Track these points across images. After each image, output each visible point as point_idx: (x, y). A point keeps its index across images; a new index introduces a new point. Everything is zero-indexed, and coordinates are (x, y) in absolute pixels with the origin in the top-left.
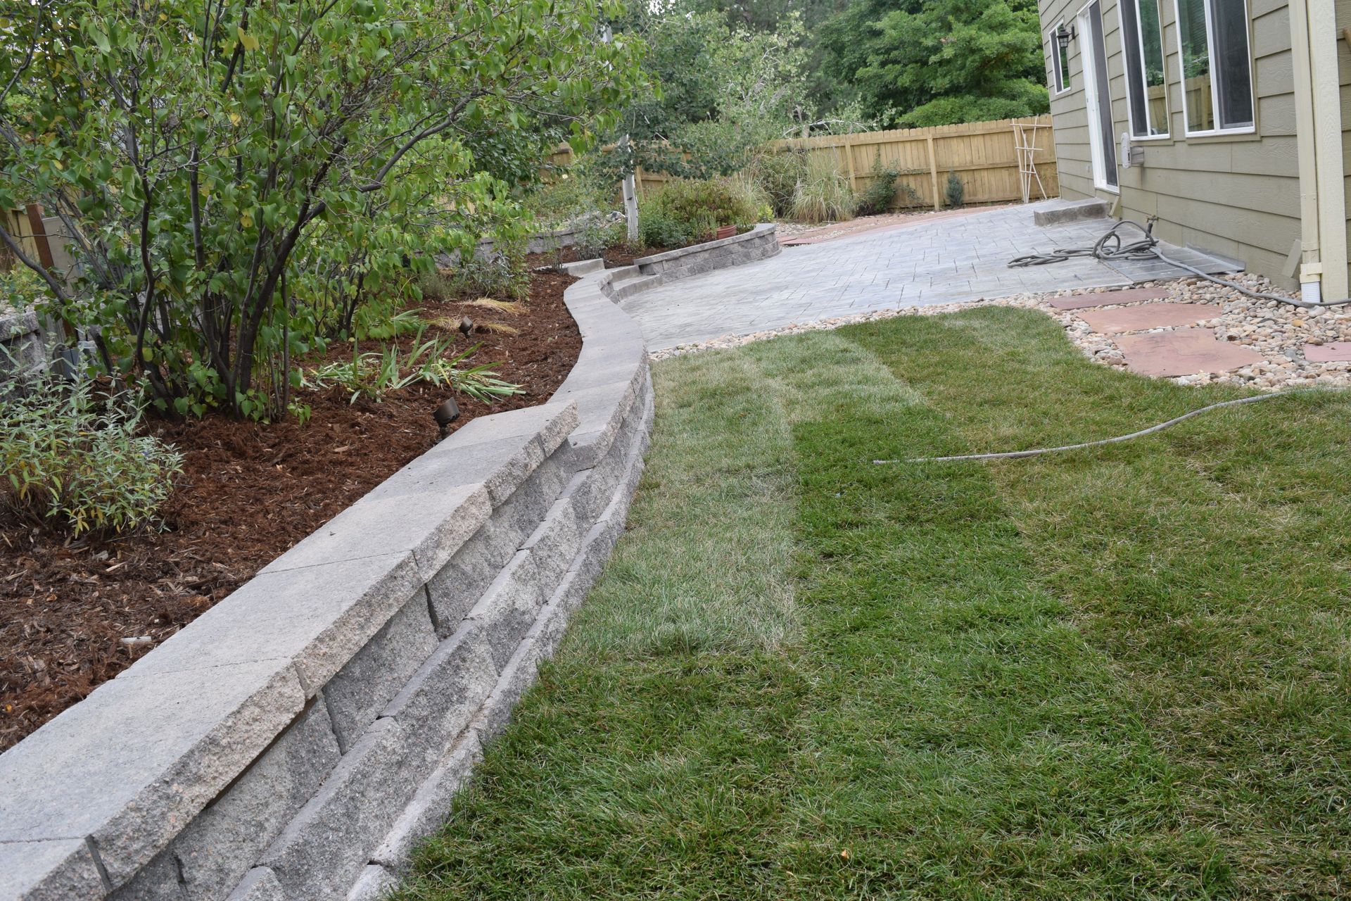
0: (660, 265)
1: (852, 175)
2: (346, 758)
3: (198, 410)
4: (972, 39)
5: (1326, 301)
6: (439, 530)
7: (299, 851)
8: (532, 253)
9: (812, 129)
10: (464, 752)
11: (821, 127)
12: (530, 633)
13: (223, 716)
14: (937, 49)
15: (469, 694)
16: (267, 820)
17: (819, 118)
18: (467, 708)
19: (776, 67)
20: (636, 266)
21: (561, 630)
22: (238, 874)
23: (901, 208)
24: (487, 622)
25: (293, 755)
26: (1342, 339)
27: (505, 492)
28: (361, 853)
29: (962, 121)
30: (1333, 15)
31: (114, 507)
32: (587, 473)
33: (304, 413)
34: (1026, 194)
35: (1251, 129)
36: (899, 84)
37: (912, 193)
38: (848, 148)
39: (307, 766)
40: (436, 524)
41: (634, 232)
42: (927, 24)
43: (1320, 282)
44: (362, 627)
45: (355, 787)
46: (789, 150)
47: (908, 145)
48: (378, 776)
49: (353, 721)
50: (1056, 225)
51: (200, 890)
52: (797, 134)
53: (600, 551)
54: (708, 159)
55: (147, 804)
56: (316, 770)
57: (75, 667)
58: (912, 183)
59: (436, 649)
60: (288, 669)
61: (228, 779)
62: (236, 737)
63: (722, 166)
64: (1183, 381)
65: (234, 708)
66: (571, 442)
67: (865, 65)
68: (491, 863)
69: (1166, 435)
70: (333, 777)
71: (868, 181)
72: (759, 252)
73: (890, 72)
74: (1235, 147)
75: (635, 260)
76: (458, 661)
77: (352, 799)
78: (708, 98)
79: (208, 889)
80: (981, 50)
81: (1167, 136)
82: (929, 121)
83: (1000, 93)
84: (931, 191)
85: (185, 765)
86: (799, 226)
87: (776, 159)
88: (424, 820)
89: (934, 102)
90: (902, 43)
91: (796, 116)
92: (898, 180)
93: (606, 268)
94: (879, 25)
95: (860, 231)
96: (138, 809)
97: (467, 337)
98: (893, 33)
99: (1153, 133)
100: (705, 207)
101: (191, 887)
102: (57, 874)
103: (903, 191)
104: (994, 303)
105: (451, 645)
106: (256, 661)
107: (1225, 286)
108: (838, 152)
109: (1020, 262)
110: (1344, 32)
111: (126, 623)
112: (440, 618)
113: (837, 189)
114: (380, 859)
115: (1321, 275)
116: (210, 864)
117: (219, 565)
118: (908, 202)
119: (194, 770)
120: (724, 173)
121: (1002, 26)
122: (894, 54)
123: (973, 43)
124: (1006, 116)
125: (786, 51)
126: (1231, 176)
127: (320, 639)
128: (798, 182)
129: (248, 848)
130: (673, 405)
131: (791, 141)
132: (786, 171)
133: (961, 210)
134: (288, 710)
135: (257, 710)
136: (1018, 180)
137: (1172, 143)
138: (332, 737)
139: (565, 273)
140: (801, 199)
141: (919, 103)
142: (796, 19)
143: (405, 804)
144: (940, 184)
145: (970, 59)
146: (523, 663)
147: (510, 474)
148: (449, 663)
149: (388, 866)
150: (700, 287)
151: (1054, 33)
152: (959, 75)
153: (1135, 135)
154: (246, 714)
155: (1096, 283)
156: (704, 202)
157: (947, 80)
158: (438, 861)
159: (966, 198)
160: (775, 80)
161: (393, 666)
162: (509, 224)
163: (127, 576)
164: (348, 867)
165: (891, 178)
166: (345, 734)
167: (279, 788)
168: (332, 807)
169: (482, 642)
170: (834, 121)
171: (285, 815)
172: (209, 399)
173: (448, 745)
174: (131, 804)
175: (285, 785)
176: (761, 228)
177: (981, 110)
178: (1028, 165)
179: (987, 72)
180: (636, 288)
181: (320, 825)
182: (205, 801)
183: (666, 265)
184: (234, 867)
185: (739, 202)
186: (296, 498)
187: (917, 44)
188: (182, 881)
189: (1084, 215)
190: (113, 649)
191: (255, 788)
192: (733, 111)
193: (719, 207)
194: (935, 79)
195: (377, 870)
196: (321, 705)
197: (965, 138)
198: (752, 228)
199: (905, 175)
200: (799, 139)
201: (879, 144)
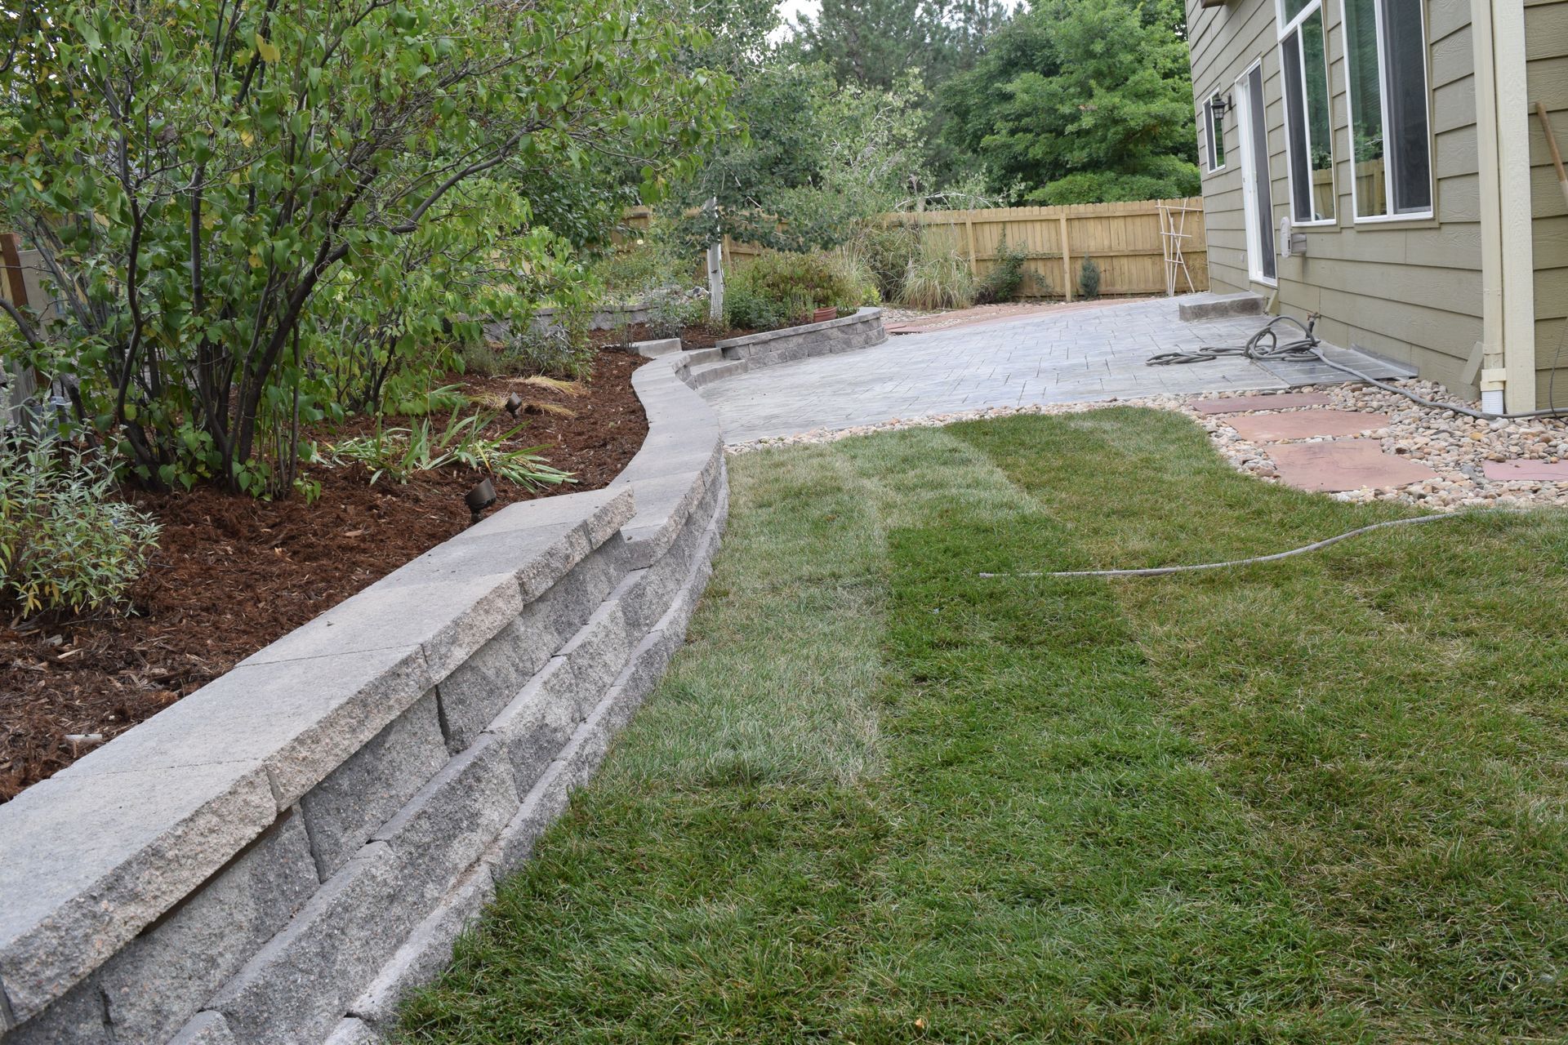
0: (746, 349)
1: (972, 257)
2: (325, 887)
3: (186, 480)
4: (1115, 107)
5: (1510, 413)
6: (456, 623)
7: (258, 995)
8: (599, 329)
9: (928, 202)
10: (471, 889)
11: (939, 201)
12: (563, 754)
13: (172, 823)
14: (1075, 117)
15: (483, 821)
16: (221, 955)
17: (936, 191)
18: (479, 837)
19: (890, 129)
20: (718, 349)
21: (600, 753)
22: (180, 1018)
23: (1028, 297)
24: (509, 737)
25: (259, 879)
26: (1527, 456)
27: (540, 586)
28: (336, 1002)
29: (1100, 201)
30: (1525, 86)
31: (72, 583)
32: (642, 572)
33: (313, 491)
34: (1171, 285)
35: (1429, 214)
36: (1030, 155)
37: (1040, 280)
38: (969, 225)
39: (276, 894)
40: (453, 616)
41: (717, 310)
42: (1065, 89)
43: (1504, 391)
44: (353, 731)
45: (334, 922)
46: (901, 225)
47: (1038, 225)
48: (363, 911)
49: (337, 843)
50: (1204, 320)
51: (131, 1034)
52: (911, 208)
53: (652, 664)
54: (805, 229)
55: (67, 922)
56: (287, 899)
57: (6, 765)
58: (1041, 269)
59: (445, 765)
60: (257, 773)
61: (172, 900)
62: (186, 850)
63: (822, 238)
64: (1343, 497)
65: (187, 815)
66: (625, 536)
67: (993, 133)
68: (494, 1021)
69: (1320, 556)
70: (307, 909)
71: (990, 265)
72: (861, 339)
73: (1021, 141)
74: (1411, 235)
75: (717, 342)
76: (471, 781)
77: (330, 936)
78: (810, 160)
79: (140, 1034)
80: (1125, 120)
81: (1333, 221)
82: (1063, 198)
83: (1145, 171)
84: (1063, 279)
85: (119, 878)
86: (909, 312)
87: (885, 234)
88: (417, 967)
89: (1069, 177)
90: (1035, 109)
91: (910, 187)
92: (1025, 265)
93: (684, 349)
94: (1009, 88)
95: (978, 321)
96: (55, 928)
97: (515, 417)
98: (1026, 97)
99: (1317, 218)
100: (801, 285)
101: (118, 1030)
103: (1030, 277)
104: (1128, 404)
105: (464, 761)
106: (220, 763)
107: (1395, 393)
108: (957, 230)
109: (1161, 360)
110: (1537, 106)
111: (75, 718)
112: (452, 728)
113: (954, 272)
114: (360, 1011)
115: (1504, 382)
116: (145, 1003)
117: (194, 657)
118: (1035, 290)
119: (130, 886)
120: (825, 247)
121: (1150, 95)
122: (1025, 121)
123: (1116, 112)
124: (1152, 197)
125: (903, 111)
126: (1404, 268)
127: (299, 741)
128: (910, 262)
129: (194, 987)
130: (751, 505)
131: (903, 214)
132: (899, 248)
133: (1097, 302)
134: (254, 823)
135: (215, 820)
136: (1163, 270)
137: (1339, 229)
138: (309, 860)
139: (635, 353)
140: (913, 281)
141: (1052, 178)
142: (915, 77)
143: (396, 947)
144: (1073, 271)
145: (1112, 130)
146: (551, 789)
147: (548, 565)
148: (460, 781)
149: (369, 1021)
150: (793, 375)
151: (1209, 103)
152: (1099, 148)
153: (1297, 220)
154: (201, 822)
155: (1247, 385)
156: (801, 279)
157: (1085, 153)
158: (429, 1016)
159: (1103, 289)
160: (888, 144)
161: (391, 781)
162: (570, 289)
163: (82, 664)
164: (319, 1018)
165: (1017, 262)
166: (326, 858)
167: (238, 917)
168: (303, 944)
169: (501, 760)
170: (954, 194)
171: (244, 951)
172: (201, 469)
173: (453, 880)
174: (46, 921)
175: (247, 914)
176: (865, 312)
177: (1123, 189)
178: (1175, 254)
179: (1131, 146)
180: (717, 374)
181: (287, 965)
182: (141, 924)
183: (753, 349)
184: (175, 1008)
185: (840, 281)
186: (294, 586)
187: (1052, 111)
188: (108, 1022)
189: (1236, 311)
190: (54, 745)
191: (208, 915)
192: (839, 178)
193: (818, 286)
194: (1071, 152)
195: (355, 1023)
196: (297, 821)
197: (1103, 221)
198: (855, 312)
199: (1034, 259)
200: (913, 213)
201: (1004, 222)
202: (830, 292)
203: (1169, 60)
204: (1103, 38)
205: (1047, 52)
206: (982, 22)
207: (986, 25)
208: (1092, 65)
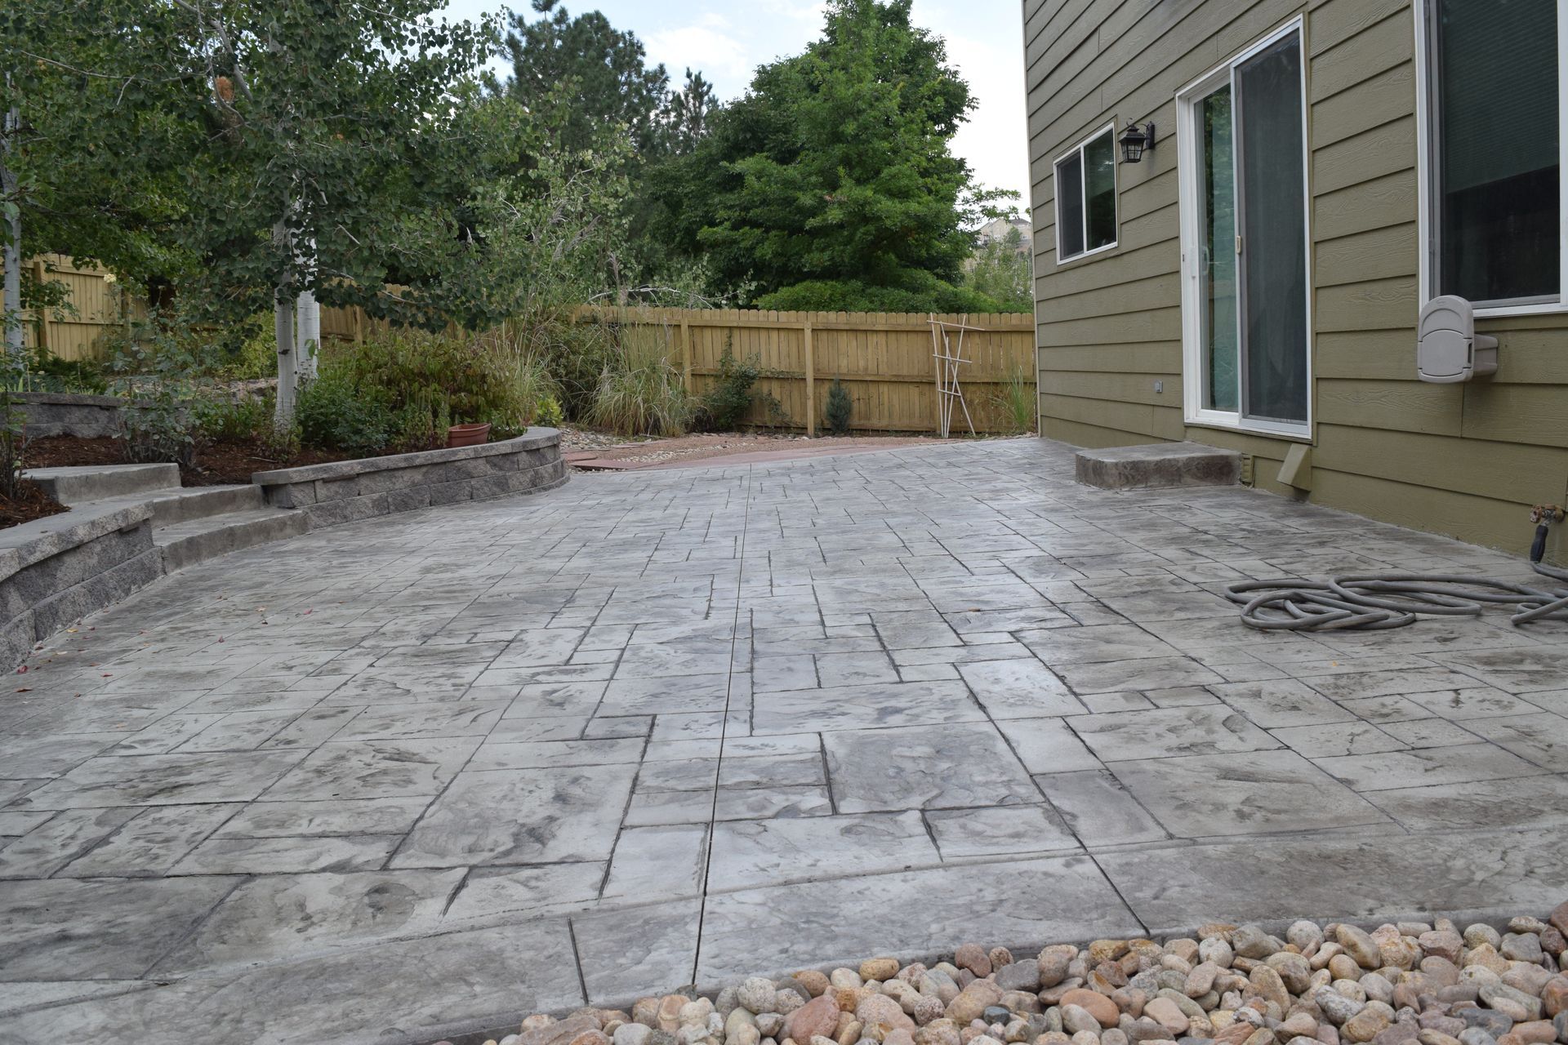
0: (308, 490)
1: (688, 370)
4: (866, 203)
8: (67, 436)
9: (631, 295)
11: (646, 297)
14: (817, 210)
19: (586, 200)
20: (255, 486)
23: (757, 426)
34: (945, 424)
36: (758, 253)
37: (775, 406)
38: (685, 328)
41: (284, 415)
42: (804, 177)
46: (595, 321)
47: (774, 335)
52: (610, 301)
58: (776, 391)
67: (712, 224)
71: (710, 381)
72: (526, 478)
75: (259, 474)
80: (879, 218)
82: (804, 304)
83: (897, 283)
84: (804, 406)
86: (601, 438)
87: (573, 332)
89: (806, 283)
90: (768, 198)
91: (610, 273)
92: (756, 385)
94: (738, 169)
95: (703, 456)
98: (756, 183)
100: (434, 385)
103: (761, 400)
108: (670, 333)
113: (665, 387)
118: (767, 418)
120: (471, 325)
121: (903, 195)
122: (753, 214)
123: (867, 208)
125: (604, 177)
128: (605, 370)
131: (599, 309)
132: (588, 352)
133: (846, 439)
136: (933, 403)
140: (607, 396)
141: (786, 283)
142: (623, 133)
144: (817, 397)
145: (862, 230)
152: (843, 251)
156: (436, 377)
157: (826, 255)
159: (855, 422)
160: (582, 215)
165: (746, 380)
170: (665, 289)
176: (536, 434)
177: (872, 302)
178: (951, 383)
179: (880, 252)
183: (322, 491)
185: (500, 384)
187: (789, 202)
189: (1194, 476)
193: (460, 390)
194: (809, 251)
197: (859, 334)
198: (520, 433)
199: (768, 378)
200: (615, 308)
201: (730, 328)
202: (481, 400)
203: (923, 158)
204: (856, 119)
205: (782, 137)
206: (695, 120)
207: (699, 124)
208: (839, 150)
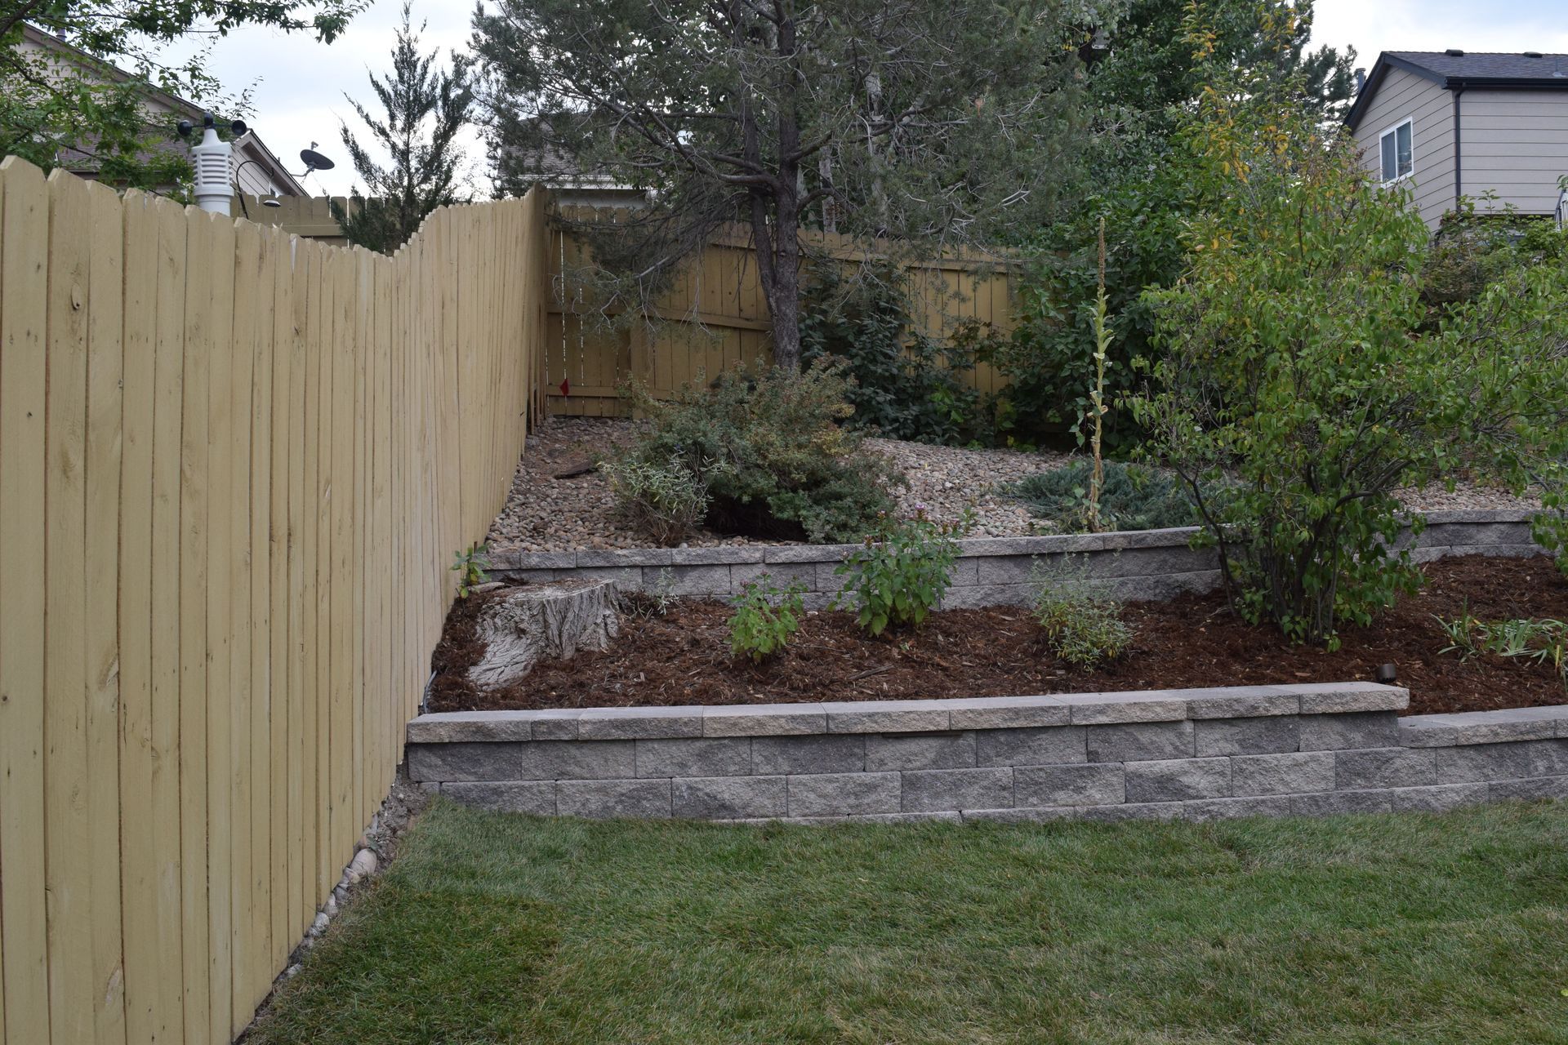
2: (976, 768)
6: (1108, 706)
7: (918, 778)
12: (1188, 801)
15: (1086, 793)
16: (914, 760)
18: (1079, 798)
21: (1226, 815)
22: (890, 768)
24: (1128, 770)
25: (942, 748)
27: (1205, 714)
28: (954, 803)
33: (1332, 645)
39: (949, 757)
44: (1006, 721)
45: (965, 777)
48: (985, 783)
49: (989, 758)
51: (871, 761)
55: (851, 717)
56: (955, 762)
59: (1083, 763)
60: (943, 712)
62: (901, 720)
65: (906, 711)
76: (1086, 773)
77: (961, 781)
79: (874, 763)
85: (873, 715)
88: (997, 815)
96: (847, 716)
102: (812, 716)
114: (964, 812)
116: (878, 754)
119: (876, 719)
127: (971, 711)
129: (899, 763)
134: (935, 726)
135: (917, 717)
138: (973, 755)
143: (1000, 807)
146: (1156, 808)
147: (1230, 706)
148: (1077, 769)
149: (962, 815)
164: (942, 802)
166: (982, 759)
167: (925, 753)
169: (1115, 775)
173: (1049, 803)
175: (931, 755)
181: (935, 776)
182: (877, 731)
191: (912, 746)
195: (957, 814)
196: (970, 740)
